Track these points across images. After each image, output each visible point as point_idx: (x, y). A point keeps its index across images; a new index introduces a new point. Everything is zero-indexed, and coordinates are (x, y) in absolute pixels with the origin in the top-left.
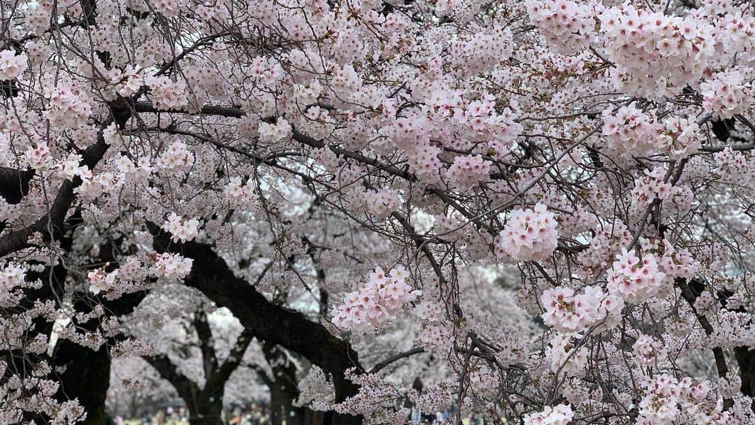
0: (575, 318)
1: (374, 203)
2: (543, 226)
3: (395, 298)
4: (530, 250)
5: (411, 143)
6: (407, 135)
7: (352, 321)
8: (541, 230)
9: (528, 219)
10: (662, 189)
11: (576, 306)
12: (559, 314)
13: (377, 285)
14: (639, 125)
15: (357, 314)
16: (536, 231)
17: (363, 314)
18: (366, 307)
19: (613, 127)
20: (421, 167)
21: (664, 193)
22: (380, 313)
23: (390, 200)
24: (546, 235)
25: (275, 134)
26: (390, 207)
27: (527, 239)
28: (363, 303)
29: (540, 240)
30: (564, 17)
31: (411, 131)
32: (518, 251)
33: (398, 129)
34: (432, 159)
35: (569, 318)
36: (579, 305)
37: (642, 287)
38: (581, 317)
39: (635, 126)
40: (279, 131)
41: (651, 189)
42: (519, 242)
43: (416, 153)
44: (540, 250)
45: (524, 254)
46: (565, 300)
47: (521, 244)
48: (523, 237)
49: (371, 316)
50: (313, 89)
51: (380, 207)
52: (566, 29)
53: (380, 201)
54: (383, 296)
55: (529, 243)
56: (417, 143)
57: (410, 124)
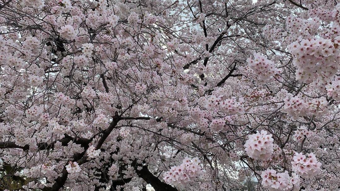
0: (277, 183)
1: (185, 137)
2: (266, 140)
3: (193, 172)
4: (259, 152)
5: (197, 117)
6: (196, 113)
7: (172, 179)
8: (266, 143)
9: (258, 137)
10: (307, 134)
11: (278, 178)
12: (269, 181)
13: (185, 165)
14: (301, 104)
15: (175, 176)
16: (263, 143)
17: (177, 177)
18: (179, 174)
19: (289, 105)
20: (201, 125)
21: (309, 135)
22: (186, 178)
23: (190, 136)
24: (268, 145)
25: (143, 109)
26: (190, 139)
27: (258, 146)
28: (178, 172)
29: (265, 148)
30: (264, 64)
31: (197, 112)
32: (253, 152)
33: (192, 111)
34: (205, 123)
35: (275, 183)
36: (279, 177)
37: (310, 169)
38: (281, 183)
39: (299, 104)
40: (145, 108)
41: (302, 134)
42: (254, 148)
43: (199, 121)
44: (265, 153)
45: (256, 155)
46: (272, 175)
47: (255, 149)
48: (256, 145)
49: (181, 179)
50: (158, 94)
51: (187, 139)
52: (265, 68)
53: (187, 137)
54: (188, 170)
55: (259, 148)
56: (200, 117)
57: (196, 110)
